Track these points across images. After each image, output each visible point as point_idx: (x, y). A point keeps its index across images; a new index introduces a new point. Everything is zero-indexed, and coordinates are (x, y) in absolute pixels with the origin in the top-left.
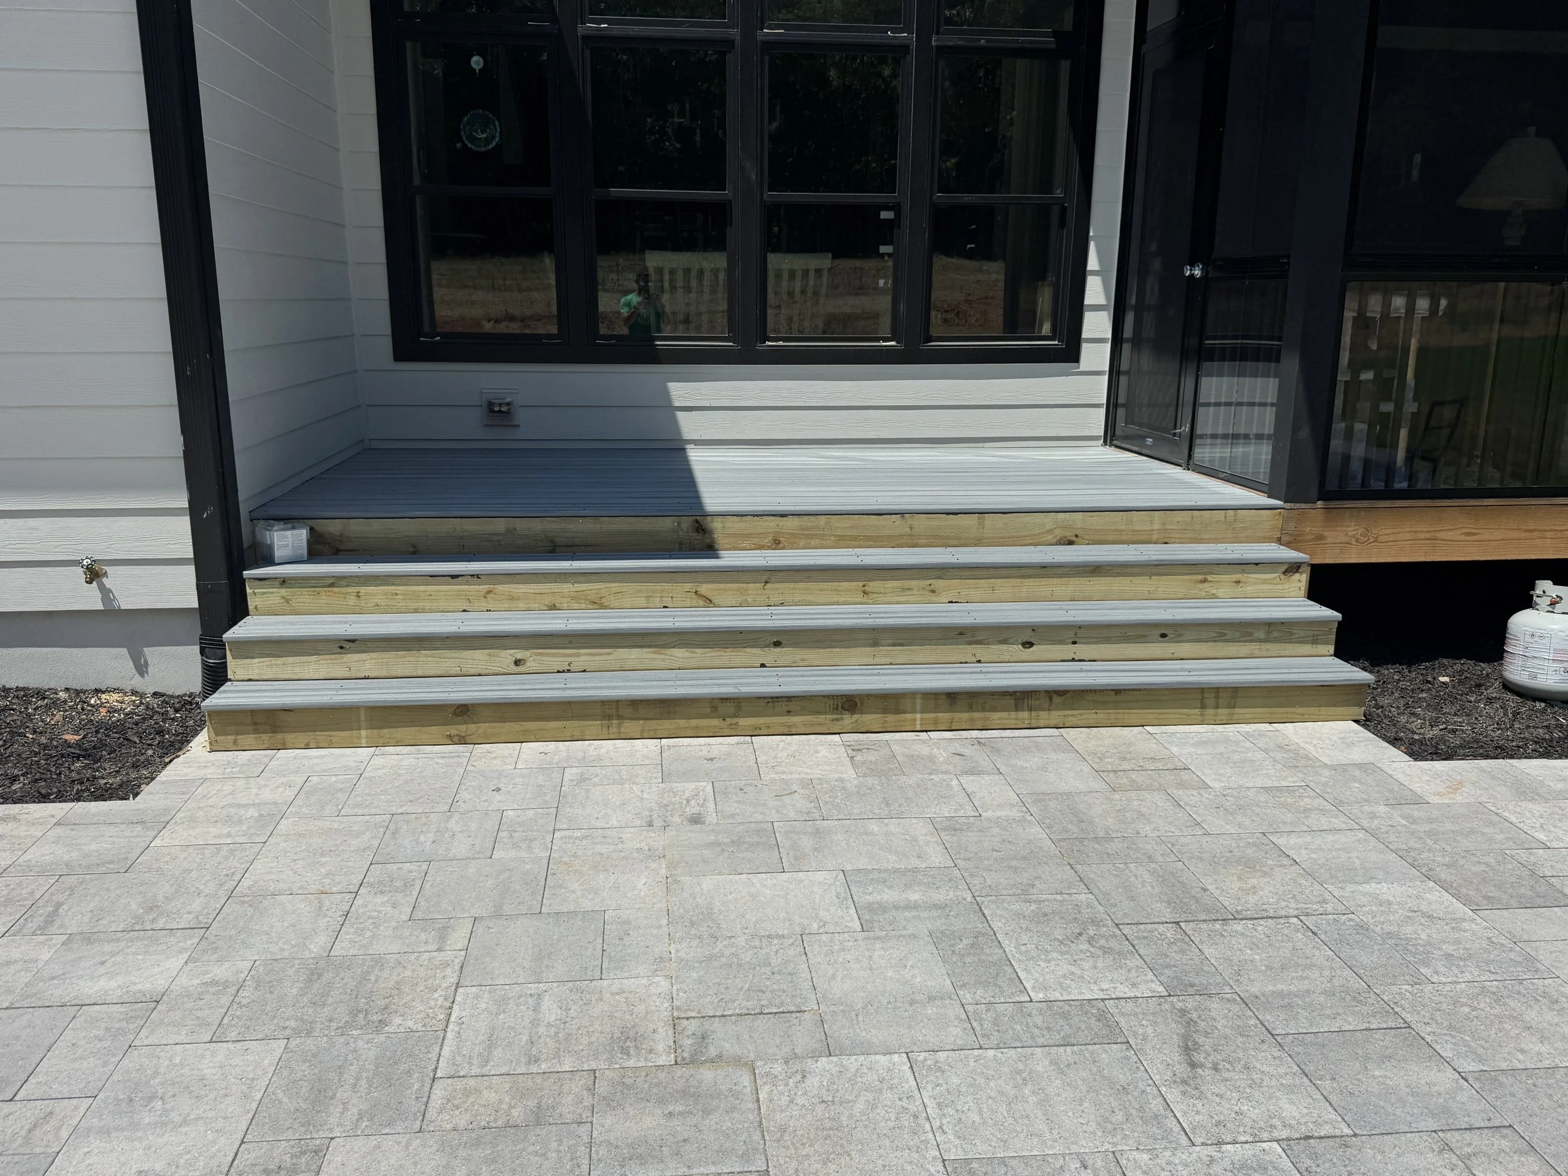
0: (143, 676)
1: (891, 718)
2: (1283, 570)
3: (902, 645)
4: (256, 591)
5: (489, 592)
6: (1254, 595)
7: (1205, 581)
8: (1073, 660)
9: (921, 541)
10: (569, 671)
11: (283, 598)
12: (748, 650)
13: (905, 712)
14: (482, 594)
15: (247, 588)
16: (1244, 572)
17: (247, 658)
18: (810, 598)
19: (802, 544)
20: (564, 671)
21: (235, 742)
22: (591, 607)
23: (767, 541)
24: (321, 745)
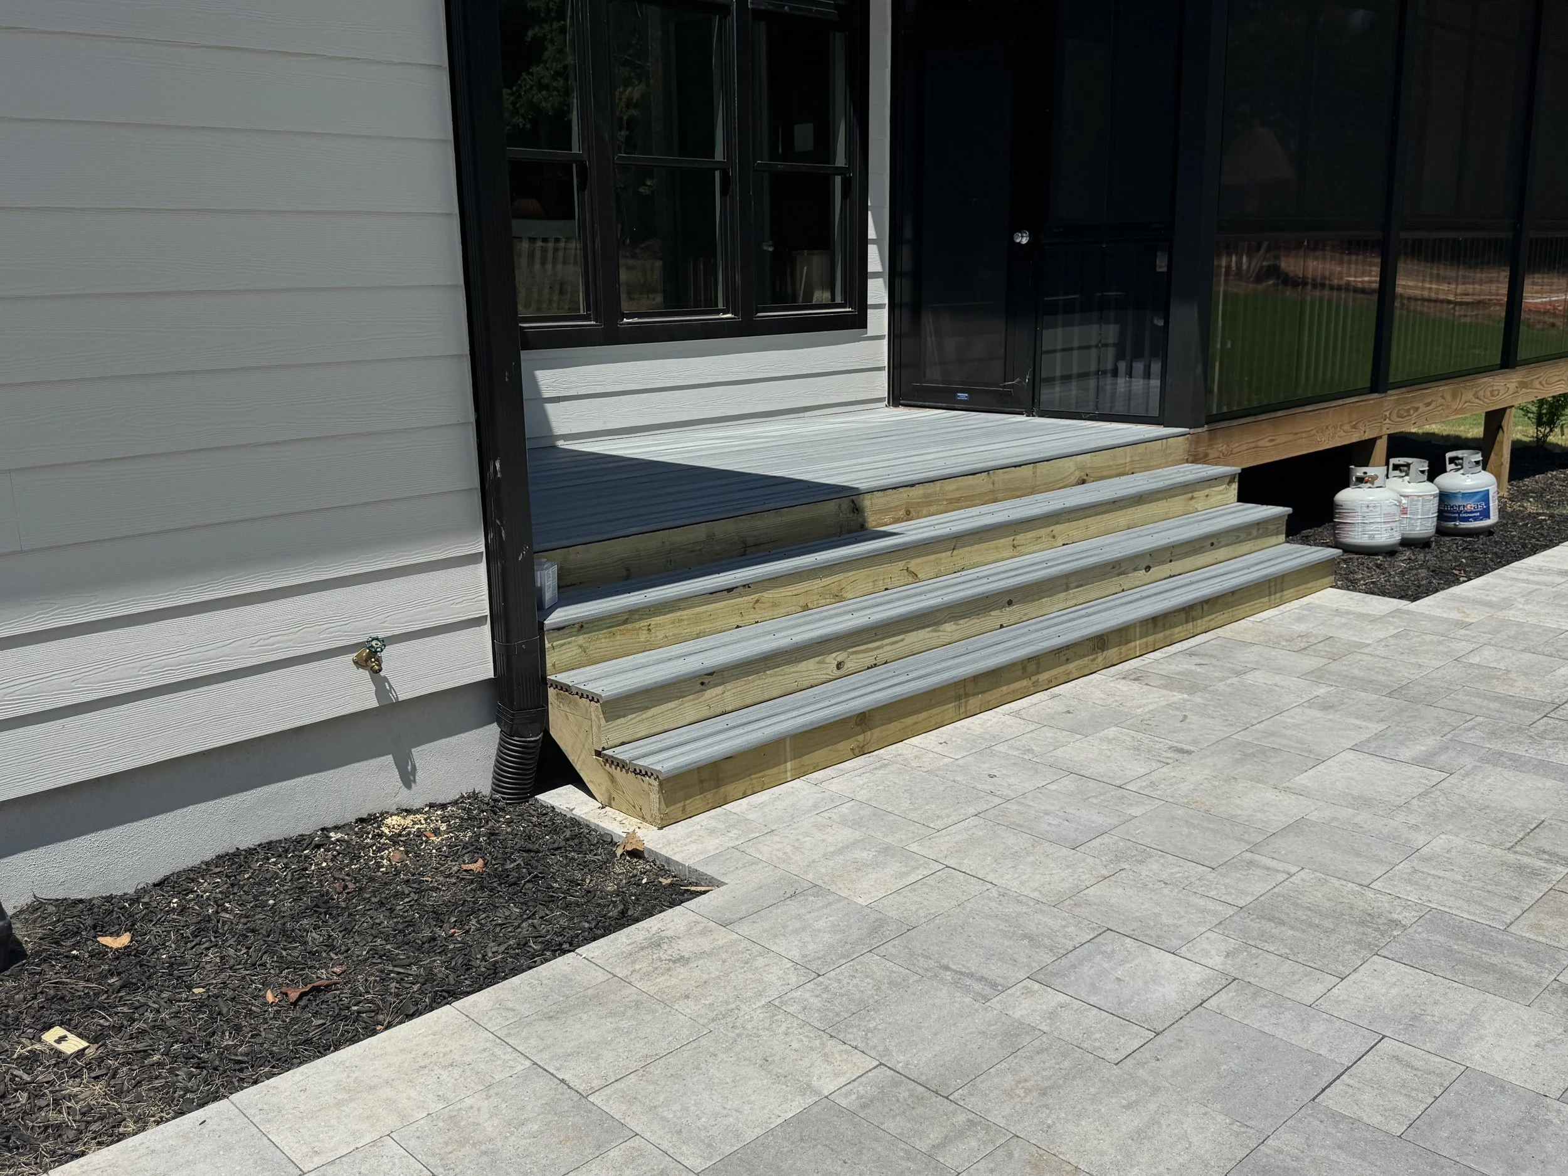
0: (409, 787)
1: (1124, 648)
2: (1227, 481)
3: (1082, 586)
4: (555, 644)
5: (757, 601)
6: (1221, 504)
7: (1192, 498)
8: (1171, 577)
9: (1000, 495)
10: (875, 665)
11: (581, 647)
12: (992, 613)
13: (1131, 642)
14: (751, 604)
15: (546, 642)
16: (1210, 487)
17: (619, 717)
18: (981, 559)
19: (924, 512)
20: (872, 667)
21: (684, 809)
22: (834, 601)
23: (902, 513)
24: (756, 790)
